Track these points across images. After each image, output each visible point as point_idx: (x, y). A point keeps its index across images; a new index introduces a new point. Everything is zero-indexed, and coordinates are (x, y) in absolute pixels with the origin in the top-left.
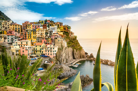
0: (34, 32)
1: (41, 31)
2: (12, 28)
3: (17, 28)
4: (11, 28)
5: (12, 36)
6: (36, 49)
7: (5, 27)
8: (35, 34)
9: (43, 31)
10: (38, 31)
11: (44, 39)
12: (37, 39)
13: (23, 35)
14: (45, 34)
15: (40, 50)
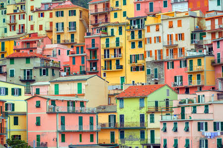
0: (136, 33)
1: (171, 27)
2: (47, 27)
3: (66, 26)
4: (41, 27)
5: (28, 59)
6: (122, 117)
7: (17, 28)
9: (180, 24)
10: (153, 29)
11: (177, 64)
12: (149, 71)
13: (83, 57)
14: (192, 42)
15: (139, 126)
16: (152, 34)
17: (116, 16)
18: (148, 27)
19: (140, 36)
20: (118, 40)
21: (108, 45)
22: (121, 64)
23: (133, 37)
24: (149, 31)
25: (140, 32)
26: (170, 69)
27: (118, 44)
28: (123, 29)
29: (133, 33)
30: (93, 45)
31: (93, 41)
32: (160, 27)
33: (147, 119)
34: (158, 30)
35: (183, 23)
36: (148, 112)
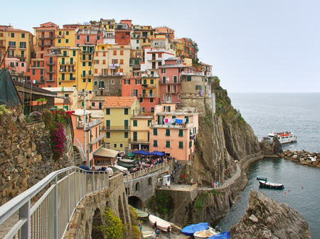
0: (87, 57)
1: (115, 54)
3: (18, 45)
6: (108, 122)
8: (90, 64)
9: (122, 54)
10: (101, 54)
12: (96, 83)
13: (42, 70)
14: (130, 66)
15: (123, 129)
16: (100, 57)
17: (60, 41)
18: (97, 53)
19: (90, 59)
20: (72, 59)
21: (63, 63)
22: (73, 76)
23: (84, 59)
24: (97, 55)
25: (90, 56)
26: (127, 84)
27: (72, 63)
28: (77, 53)
29: (84, 56)
30: (51, 62)
31: (51, 58)
32: (107, 54)
33: (131, 123)
34: (104, 55)
35: (124, 53)
36: (131, 119)
